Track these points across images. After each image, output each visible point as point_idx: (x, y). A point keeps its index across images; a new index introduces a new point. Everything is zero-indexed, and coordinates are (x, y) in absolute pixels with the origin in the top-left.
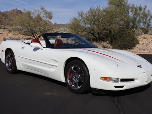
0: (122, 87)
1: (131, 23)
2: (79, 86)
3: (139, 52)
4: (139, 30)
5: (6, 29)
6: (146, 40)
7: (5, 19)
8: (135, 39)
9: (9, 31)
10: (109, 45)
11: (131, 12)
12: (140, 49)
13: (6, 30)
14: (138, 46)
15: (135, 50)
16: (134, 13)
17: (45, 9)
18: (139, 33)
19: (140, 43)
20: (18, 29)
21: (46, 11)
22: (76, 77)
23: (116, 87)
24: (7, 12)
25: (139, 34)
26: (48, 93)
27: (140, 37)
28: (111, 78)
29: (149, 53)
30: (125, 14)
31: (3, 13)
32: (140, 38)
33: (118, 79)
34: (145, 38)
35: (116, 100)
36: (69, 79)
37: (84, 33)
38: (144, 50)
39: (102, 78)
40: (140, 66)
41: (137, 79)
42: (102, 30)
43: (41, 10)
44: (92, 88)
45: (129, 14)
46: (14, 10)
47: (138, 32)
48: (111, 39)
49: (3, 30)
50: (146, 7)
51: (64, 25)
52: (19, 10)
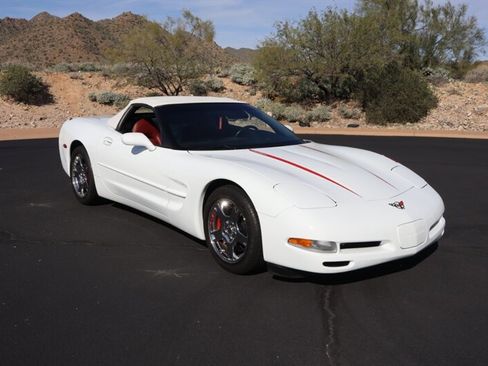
0: (346, 263)
1: (421, 51)
2: (237, 254)
3: (436, 132)
4: (441, 69)
5: (98, 70)
6: (459, 97)
7: (103, 39)
8: (426, 94)
9: (105, 76)
10: (358, 111)
11: (423, 21)
12: (440, 122)
13: (97, 73)
14: (434, 112)
15: (426, 125)
16: (430, 25)
17: (195, 16)
18: (440, 78)
19: (441, 104)
20: (128, 69)
21: (197, 19)
22: (230, 231)
23: (326, 264)
24: (107, 20)
25: (438, 82)
26: (160, 272)
27: (441, 89)
28: (315, 242)
29: (462, 133)
30: (406, 28)
31: (98, 23)
32: (441, 92)
33: (333, 244)
34: (454, 92)
35: (327, 294)
36: (214, 234)
37: (293, 79)
38: (450, 124)
39: (291, 241)
40: (401, 205)
41: (388, 241)
42: (338, 70)
43: (184, 20)
44: (266, 262)
45: (416, 28)
46: (125, 15)
47: (438, 75)
48: (365, 95)
49: (88, 74)
50: (464, 8)
51: (251, 50)
52: (136, 16)
